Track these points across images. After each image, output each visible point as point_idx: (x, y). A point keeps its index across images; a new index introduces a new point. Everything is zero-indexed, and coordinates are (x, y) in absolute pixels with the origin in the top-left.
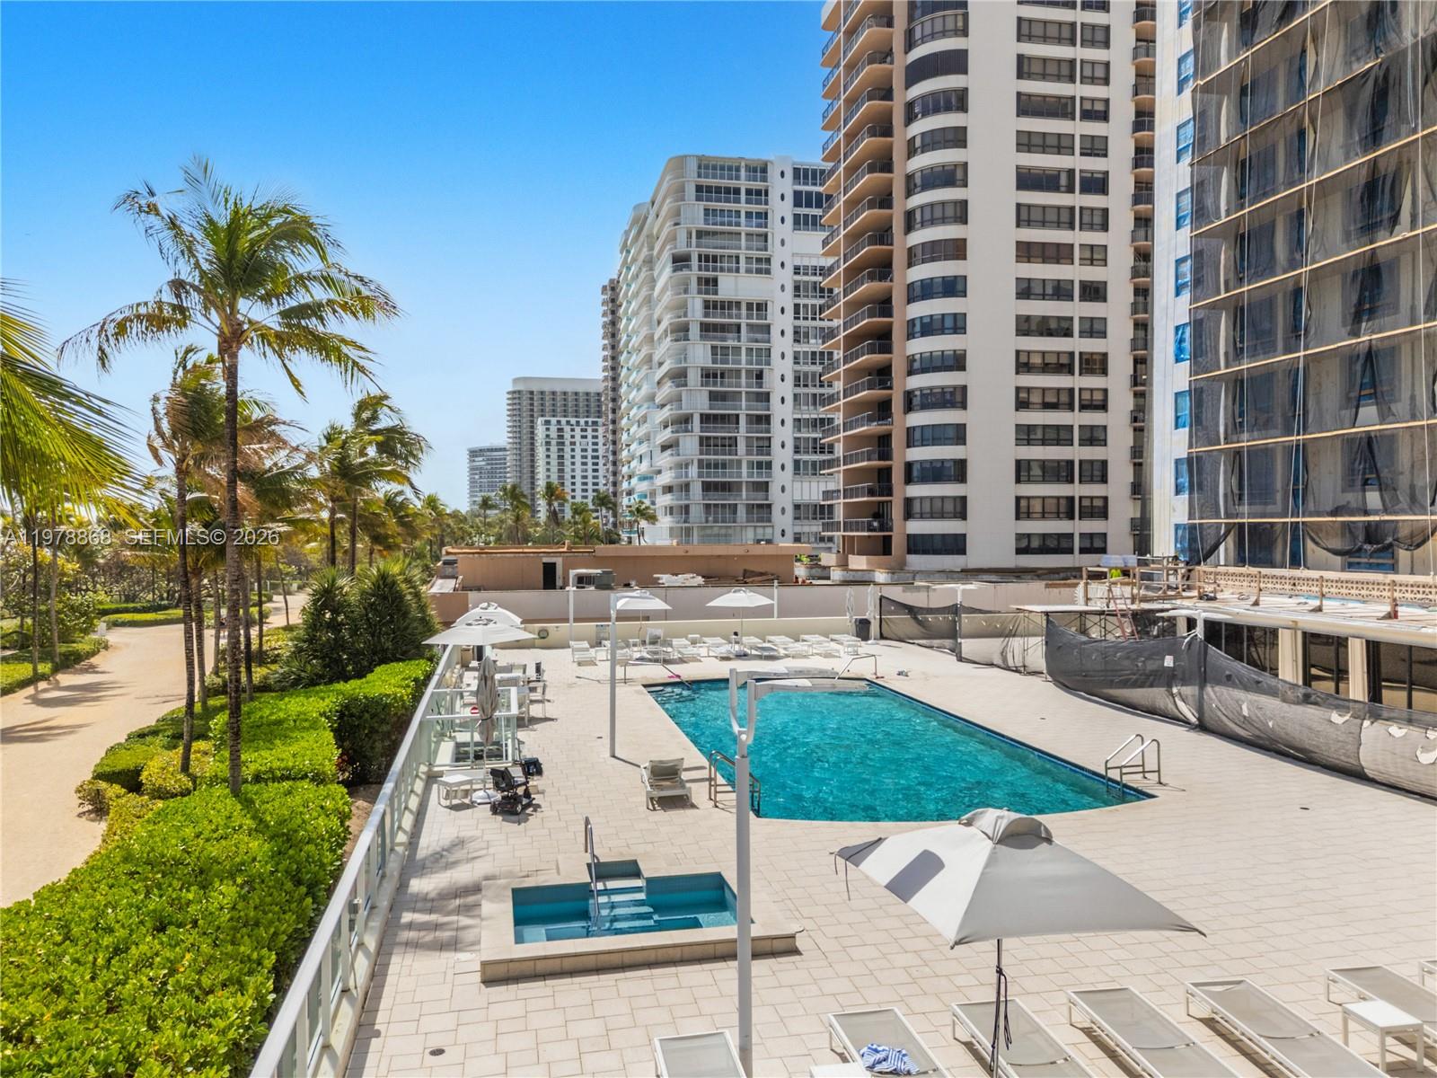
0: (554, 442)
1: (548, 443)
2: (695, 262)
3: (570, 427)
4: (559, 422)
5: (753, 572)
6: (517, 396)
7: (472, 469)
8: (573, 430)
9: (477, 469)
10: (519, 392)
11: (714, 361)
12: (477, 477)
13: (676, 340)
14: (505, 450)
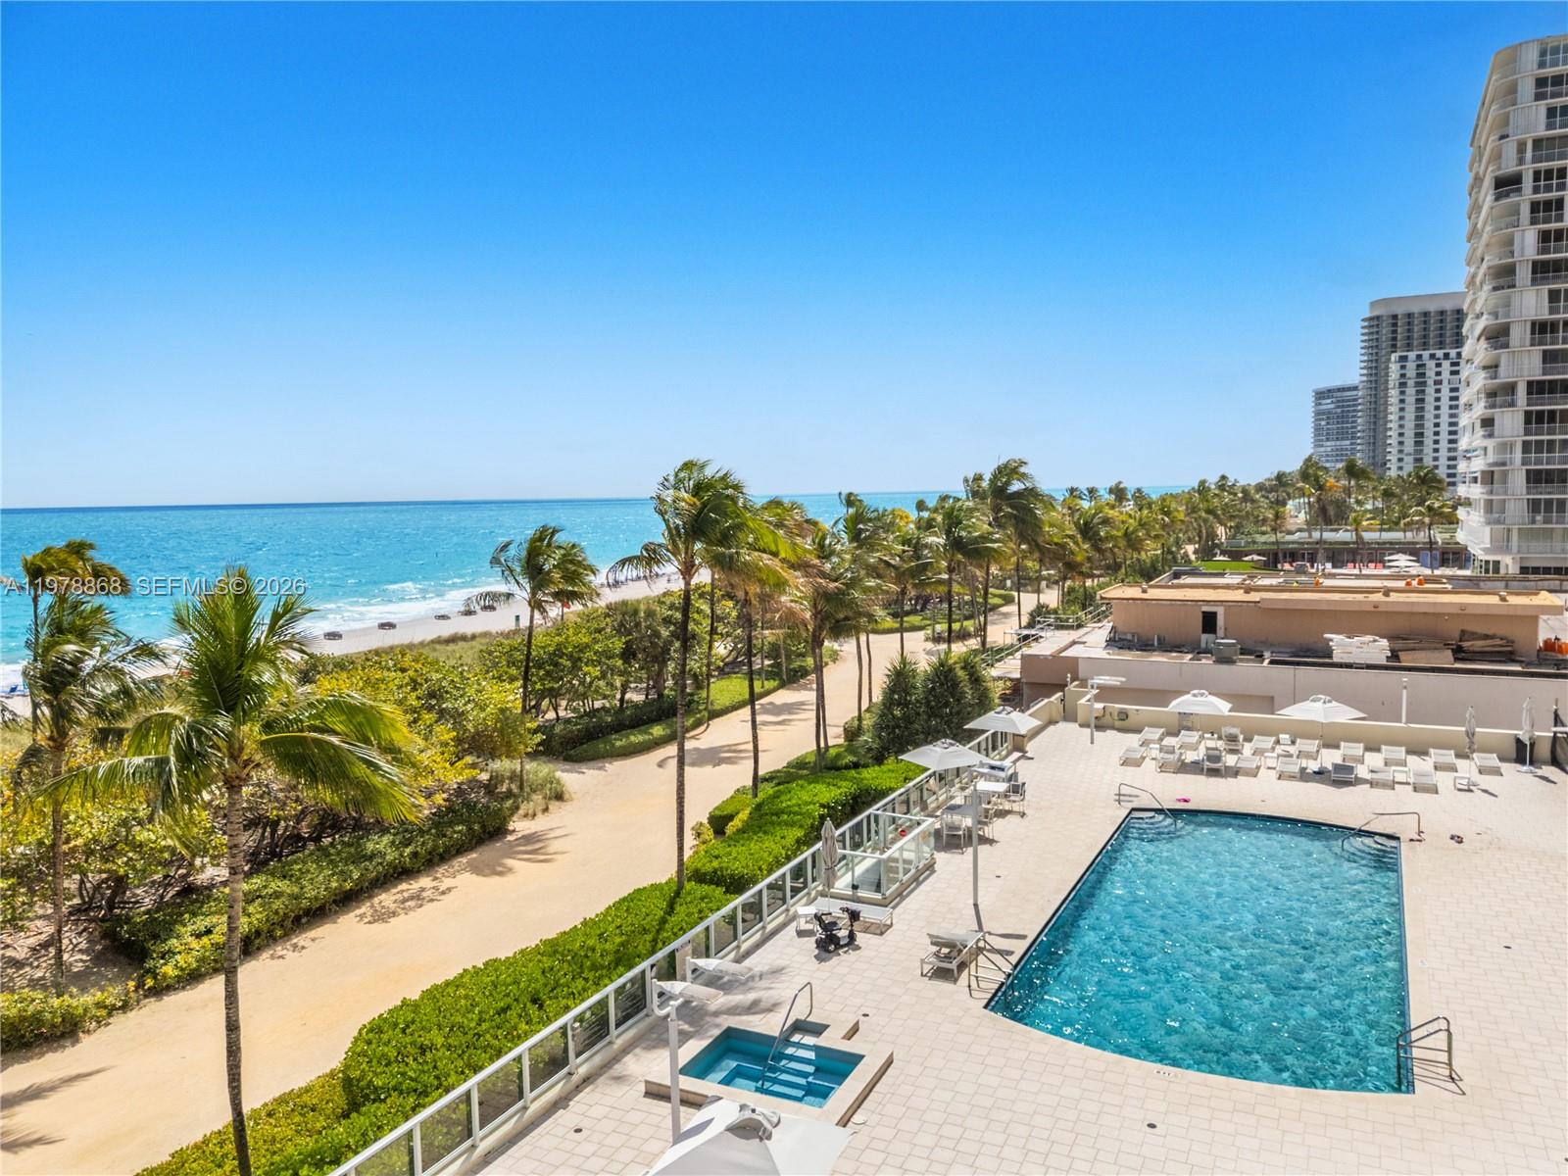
0: (1411, 383)
1: (1403, 385)
2: (1528, 183)
3: (1435, 362)
4: (1419, 357)
5: (1473, 633)
6: (1375, 323)
7: (1318, 413)
8: (1438, 365)
9: (1323, 414)
10: (1378, 318)
11: (1552, 311)
12: (1323, 423)
13: (1495, 289)
14: (1355, 388)
